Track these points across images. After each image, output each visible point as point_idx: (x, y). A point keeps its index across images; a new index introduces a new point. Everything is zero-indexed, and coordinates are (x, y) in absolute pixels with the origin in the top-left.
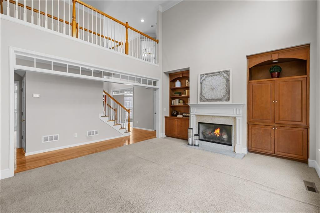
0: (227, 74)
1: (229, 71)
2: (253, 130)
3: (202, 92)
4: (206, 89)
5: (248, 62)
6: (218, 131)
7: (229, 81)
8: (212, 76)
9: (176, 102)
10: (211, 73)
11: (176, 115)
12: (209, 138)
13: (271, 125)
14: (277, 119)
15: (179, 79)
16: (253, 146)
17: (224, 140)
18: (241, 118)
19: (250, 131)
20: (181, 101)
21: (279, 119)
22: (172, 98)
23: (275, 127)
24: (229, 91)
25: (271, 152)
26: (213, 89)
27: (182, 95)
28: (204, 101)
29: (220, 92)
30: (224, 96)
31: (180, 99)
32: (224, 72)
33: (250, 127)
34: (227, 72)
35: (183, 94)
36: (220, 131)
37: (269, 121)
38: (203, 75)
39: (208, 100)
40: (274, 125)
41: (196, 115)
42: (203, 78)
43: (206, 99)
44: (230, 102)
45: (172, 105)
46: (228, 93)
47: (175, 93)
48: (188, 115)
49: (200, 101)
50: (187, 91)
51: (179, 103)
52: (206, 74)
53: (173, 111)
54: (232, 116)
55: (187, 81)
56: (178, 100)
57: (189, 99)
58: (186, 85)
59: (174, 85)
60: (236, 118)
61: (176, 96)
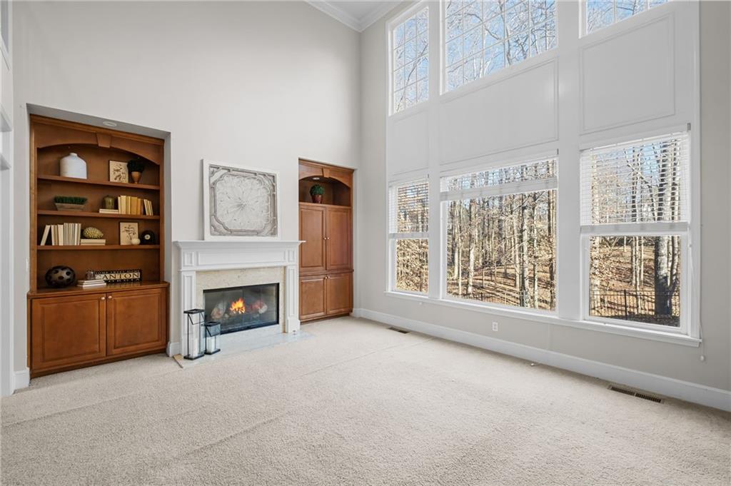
0: (270, 180)
1: (274, 177)
3: (215, 210)
4: (225, 204)
8: (239, 176)
9: (65, 235)
10: (237, 170)
11: (73, 283)
13: (323, 273)
14: (328, 264)
15: (82, 150)
20: (91, 231)
21: (331, 264)
22: (43, 219)
25: (323, 313)
27: (102, 211)
28: (221, 234)
29: (256, 216)
30: (266, 226)
31: (86, 222)
32: (264, 174)
34: (271, 178)
35: (104, 207)
37: (320, 268)
38: (217, 168)
39: (231, 232)
40: (327, 273)
41: (198, 272)
43: (226, 229)
44: (277, 238)
45: (43, 243)
47: (62, 200)
48: (118, 277)
49: (212, 234)
50: (123, 200)
51: (83, 236)
52: (224, 168)
53: (56, 269)
54: (279, 264)
55: (114, 165)
56: (77, 227)
57: (123, 226)
58: (112, 179)
59: (58, 168)
60: (288, 268)
61: (65, 209)
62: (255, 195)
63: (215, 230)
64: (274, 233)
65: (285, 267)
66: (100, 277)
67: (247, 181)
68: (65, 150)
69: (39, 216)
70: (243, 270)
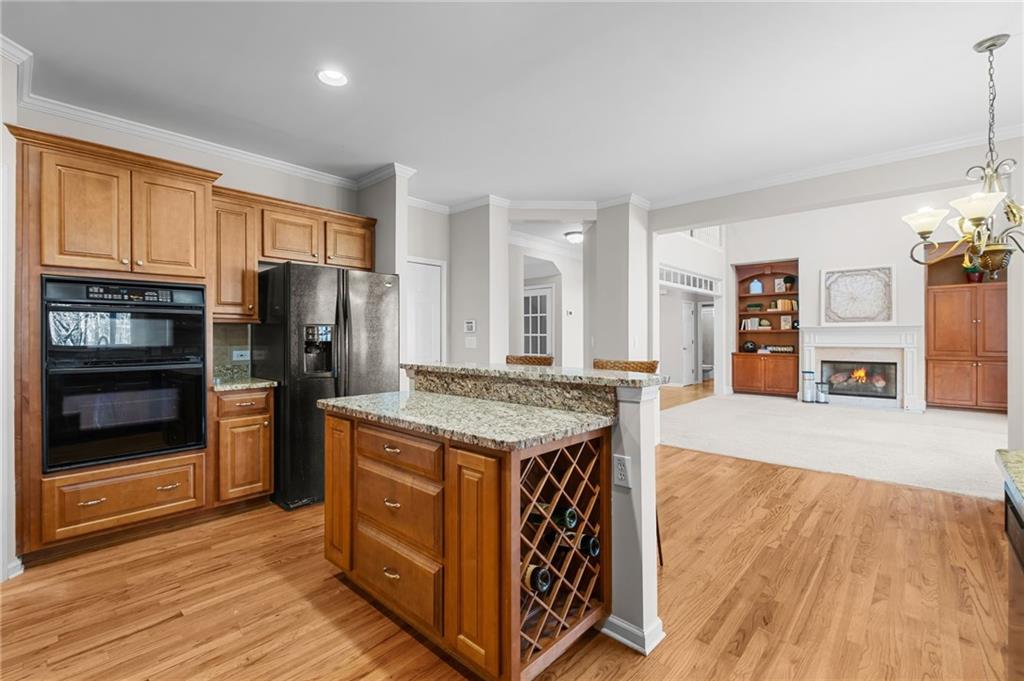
0: (885, 273)
1: (889, 269)
2: (937, 370)
3: (830, 304)
4: (838, 299)
5: (925, 253)
6: (861, 373)
7: (889, 285)
8: (852, 276)
9: (752, 324)
10: (851, 271)
11: (754, 350)
12: (843, 390)
13: (969, 359)
14: (980, 349)
15: (760, 277)
16: (936, 396)
17: (876, 391)
18: (915, 351)
19: (931, 371)
20: (764, 322)
21: (984, 350)
22: (742, 316)
23: (977, 362)
24: (890, 303)
25: (970, 403)
26: (854, 299)
27: (769, 310)
28: (835, 321)
29: (872, 304)
30: (881, 312)
31: (761, 317)
32: (879, 269)
33: (931, 365)
34: (887, 271)
35: (770, 308)
36: (867, 374)
37: (966, 353)
38: (833, 273)
39: (844, 320)
40: (977, 359)
41: (817, 348)
42: (832, 279)
43: (839, 317)
44: (892, 323)
45: (741, 329)
46: (889, 308)
47: (749, 306)
48: (779, 349)
49: (827, 321)
50: (780, 302)
51: (760, 325)
52: (838, 272)
53: (746, 343)
54: (897, 346)
55: (777, 281)
56: (757, 320)
57: (783, 317)
58: (777, 291)
59: (748, 290)
60: (906, 350)
61: (752, 311)
62: (870, 288)
63: (829, 319)
64: (889, 318)
65: (903, 349)
66: (770, 348)
67: (859, 278)
68: (751, 279)
69: (740, 316)
70: (855, 348)
